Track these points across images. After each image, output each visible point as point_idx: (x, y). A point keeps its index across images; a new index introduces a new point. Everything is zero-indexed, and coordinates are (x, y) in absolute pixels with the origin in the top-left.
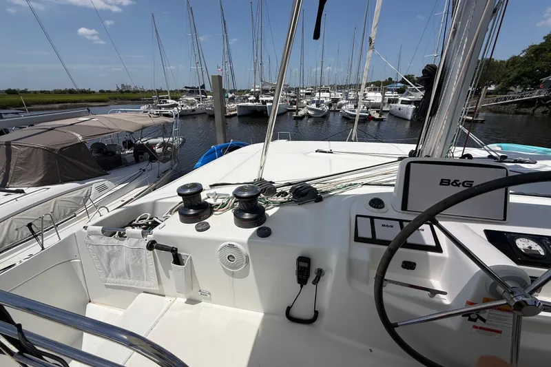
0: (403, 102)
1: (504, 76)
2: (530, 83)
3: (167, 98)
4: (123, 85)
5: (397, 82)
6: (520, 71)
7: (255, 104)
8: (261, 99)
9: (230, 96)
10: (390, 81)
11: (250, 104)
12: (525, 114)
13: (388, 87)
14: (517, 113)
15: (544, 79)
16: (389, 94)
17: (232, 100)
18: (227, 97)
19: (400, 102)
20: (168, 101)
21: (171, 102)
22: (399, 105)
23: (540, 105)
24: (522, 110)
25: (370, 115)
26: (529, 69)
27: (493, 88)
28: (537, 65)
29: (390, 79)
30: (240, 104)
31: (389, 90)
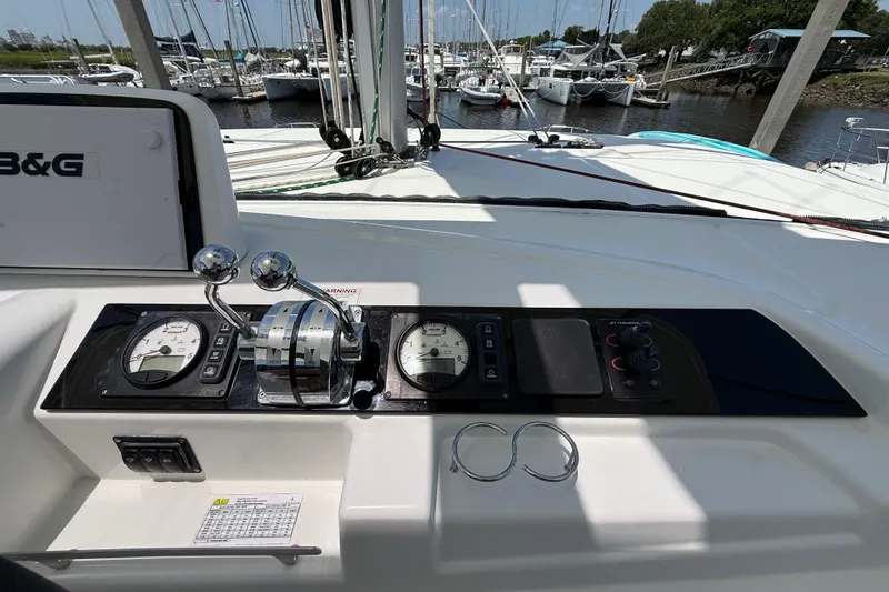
0: (558, 74)
1: (705, 31)
2: (736, 43)
3: (110, 61)
4: (12, 33)
5: (555, 40)
6: (726, 23)
7: (298, 75)
8: (311, 65)
9: (251, 58)
10: (545, 38)
11: (289, 75)
12: (725, 94)
13: (541, 47)
14: (716, 94)
15: (754, 37)
16: (540, 60)
17: (256, 67)
18: (244, 61)
19: (552, 74)
20: (111, 67)
21: (118, 69)
22: (551, 78)
23: (746, 80)
24: (723, 88)
25: (505, 96)
26: (737, 19)
27: (688, 52)
28: (748, 13)
29: (547, 33)
30: (268, 76)
31: (542, 53)
